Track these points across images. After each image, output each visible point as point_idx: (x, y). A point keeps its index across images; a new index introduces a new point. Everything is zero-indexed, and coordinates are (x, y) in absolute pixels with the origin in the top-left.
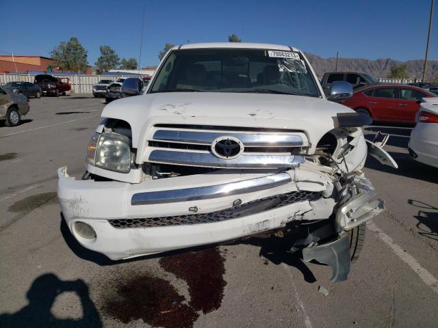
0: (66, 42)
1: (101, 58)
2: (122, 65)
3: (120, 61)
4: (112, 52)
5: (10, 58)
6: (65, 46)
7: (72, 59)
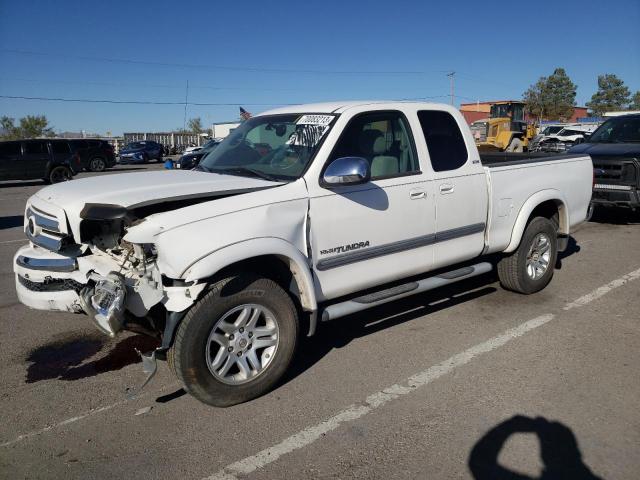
0: (548, 77)
1: (598, 94)
2: (633, 103)
3: (630, 97)
4: (618, 83)
5: (474, 106)
6: (545, 82)
7: (551, 101)
